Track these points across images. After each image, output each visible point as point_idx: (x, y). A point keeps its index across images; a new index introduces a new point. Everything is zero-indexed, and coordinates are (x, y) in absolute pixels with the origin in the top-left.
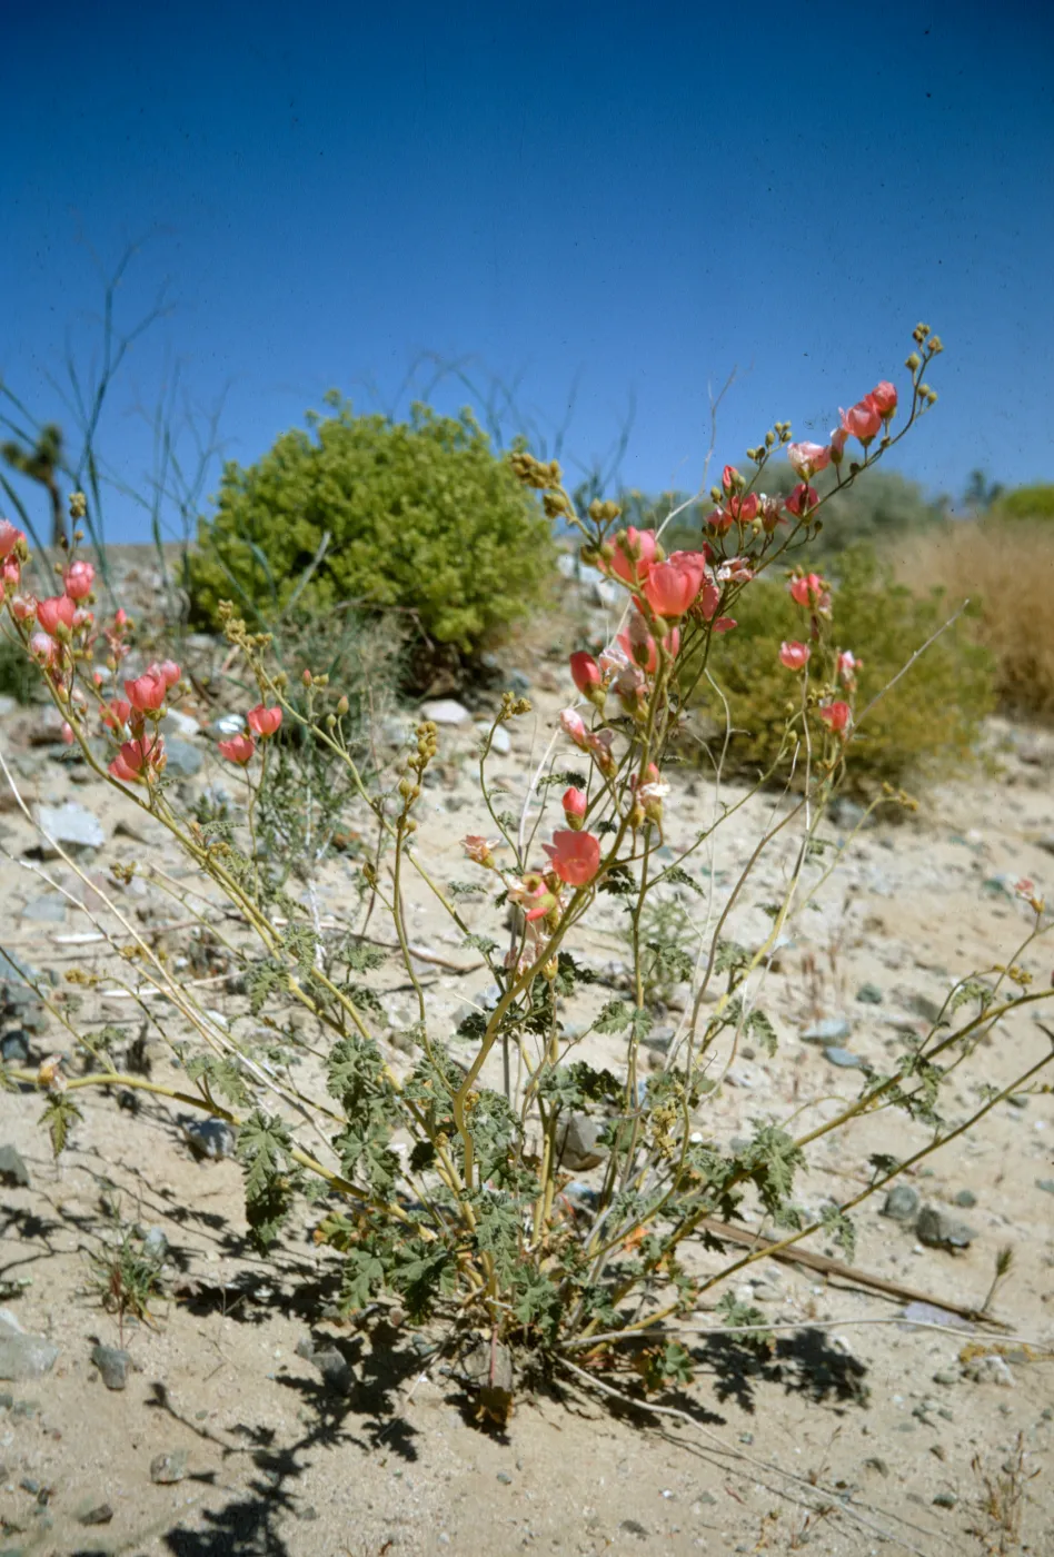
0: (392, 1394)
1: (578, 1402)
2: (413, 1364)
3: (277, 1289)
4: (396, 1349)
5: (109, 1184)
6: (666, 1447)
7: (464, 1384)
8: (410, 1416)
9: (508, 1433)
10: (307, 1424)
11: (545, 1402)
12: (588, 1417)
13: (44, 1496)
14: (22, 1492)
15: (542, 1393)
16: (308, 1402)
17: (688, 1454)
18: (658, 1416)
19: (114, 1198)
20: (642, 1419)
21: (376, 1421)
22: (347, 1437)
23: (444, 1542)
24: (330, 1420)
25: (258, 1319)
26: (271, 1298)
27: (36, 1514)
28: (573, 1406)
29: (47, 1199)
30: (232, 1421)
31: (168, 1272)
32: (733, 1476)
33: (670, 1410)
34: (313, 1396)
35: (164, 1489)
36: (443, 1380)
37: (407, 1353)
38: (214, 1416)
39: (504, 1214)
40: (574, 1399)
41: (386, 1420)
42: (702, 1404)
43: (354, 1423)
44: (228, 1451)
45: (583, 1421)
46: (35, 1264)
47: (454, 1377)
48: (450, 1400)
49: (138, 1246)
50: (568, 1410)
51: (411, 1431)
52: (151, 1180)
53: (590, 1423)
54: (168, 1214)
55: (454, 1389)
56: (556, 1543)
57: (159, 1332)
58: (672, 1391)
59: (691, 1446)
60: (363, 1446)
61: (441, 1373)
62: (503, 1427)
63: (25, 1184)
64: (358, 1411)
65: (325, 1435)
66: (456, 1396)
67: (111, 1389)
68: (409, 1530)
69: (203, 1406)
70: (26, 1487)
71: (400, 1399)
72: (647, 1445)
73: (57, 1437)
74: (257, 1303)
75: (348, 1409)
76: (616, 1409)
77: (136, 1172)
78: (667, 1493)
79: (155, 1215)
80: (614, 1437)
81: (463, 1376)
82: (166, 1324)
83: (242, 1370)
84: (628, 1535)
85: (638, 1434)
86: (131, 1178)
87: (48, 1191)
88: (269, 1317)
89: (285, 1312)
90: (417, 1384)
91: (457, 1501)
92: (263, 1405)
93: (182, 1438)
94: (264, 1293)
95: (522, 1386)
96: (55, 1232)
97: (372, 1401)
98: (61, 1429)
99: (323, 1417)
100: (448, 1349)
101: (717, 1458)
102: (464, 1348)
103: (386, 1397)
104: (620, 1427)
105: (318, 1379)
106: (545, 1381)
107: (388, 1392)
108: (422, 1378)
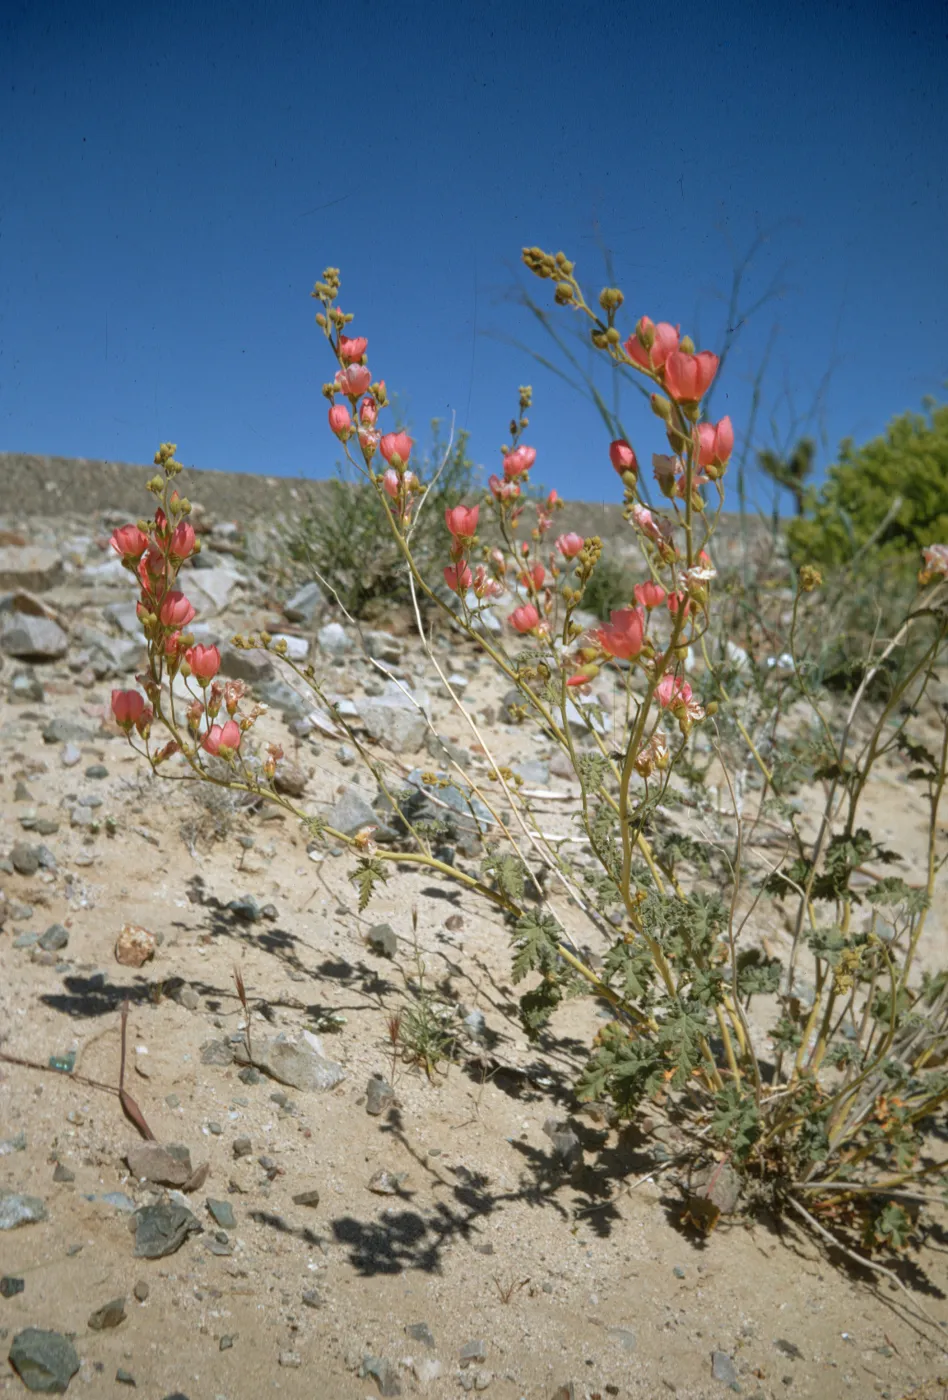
0: (614, 1183)
1: (797, 1239)
2: (646, 1165)
3: (560, 1082)
4: (637, 1151)
5: (457, 971)
6: (874, 1301)
7: (685, 1192)
8: (622, 1204)
9: (707, 1241)
10: (523, 1183)
11: (761, 1230)
12: (802, 1256)
13: (273, 1173)
14: (258, 1165)
15: (761, 1222)
16: (530, 1167)
17: (890, 1312)
18: (879, 1276)
19: (456, 984)
20: (858, 1272)
21: (589, 1200)
22: (555, 1204)
23: (591, 1302)
24: (545, 1185)
25: (530, 1099)
26: (551, 1086)
27: (260, 1184)
28: (789, 1241)
29: (401, 970)
30: (458, 1162)
31: (475, 1048)
32: (924, 1341)
33: (891, 1273)
34: (538, 1163)
35: (376, 1197)
36: (668, 1185)
37: (646, 1156)
38: (446, 1156)
39: (691, 1021)
40: (794, 1236)
41: (599, 1201)
42: (929, 1277)
43: (567, 1195)
44: (441, 1182)
45: (796, 1257)
46: (361, 1012)
47: (678, 1185)
48: (664, 1201)
49: (458, 1021)
50: (783, 1243)
51: (616, 1215)
52: (496, 977)
53: (801, 1261)
54: (500, 1007)
55: (675, 1194)
56: (699, 1335)
57: (434, 1085)
58: (901, 1258)
59: (897, 1308)
60: (565, 1214)
61: (668, 1179)
62: (703, 1236)
63: (389, 956)
64: (576, 1186)
65: (534, 1196)
66: (673, 1200)
67: (369, 1113)
68: (566, 1285)
69: (440, 1146)
70: (262, 1163)
71: (620, 1189)
72: (854, 1294)
73: (308, 1136)
74: (537, 1087)
75: (567, 1182)
76: (835, 1258)
77: (485, 968)
78: (844, 1335)
79: (488, 1005)
80: (821, 1279)
81: (685, 1185)
82: (444, 1080)
83: (489, 1130)
84: (778, 1351)
85: (850, 1284)
86: (480, 972)
87: (403, 965)
88: (540, 1099)
89: (555, 1101)
90: (643, 1183)
91: (627, 1278)
92: (493, 1159)
93: (406, 1165)
94: (546, 1081)
95: (744, 1211)
96: (393, 994)
97: (592, 1182)
98: (314, 1130)
99: (540, 1183)
100: (681, 1161)
101: (918, 1324)
102: (697, 1164)
103: (606, 1183)
104: (834, 1275)
105: (548, 1152)
106: (770, 1214)
107: (611, 1180)
108: (647, 1177)
